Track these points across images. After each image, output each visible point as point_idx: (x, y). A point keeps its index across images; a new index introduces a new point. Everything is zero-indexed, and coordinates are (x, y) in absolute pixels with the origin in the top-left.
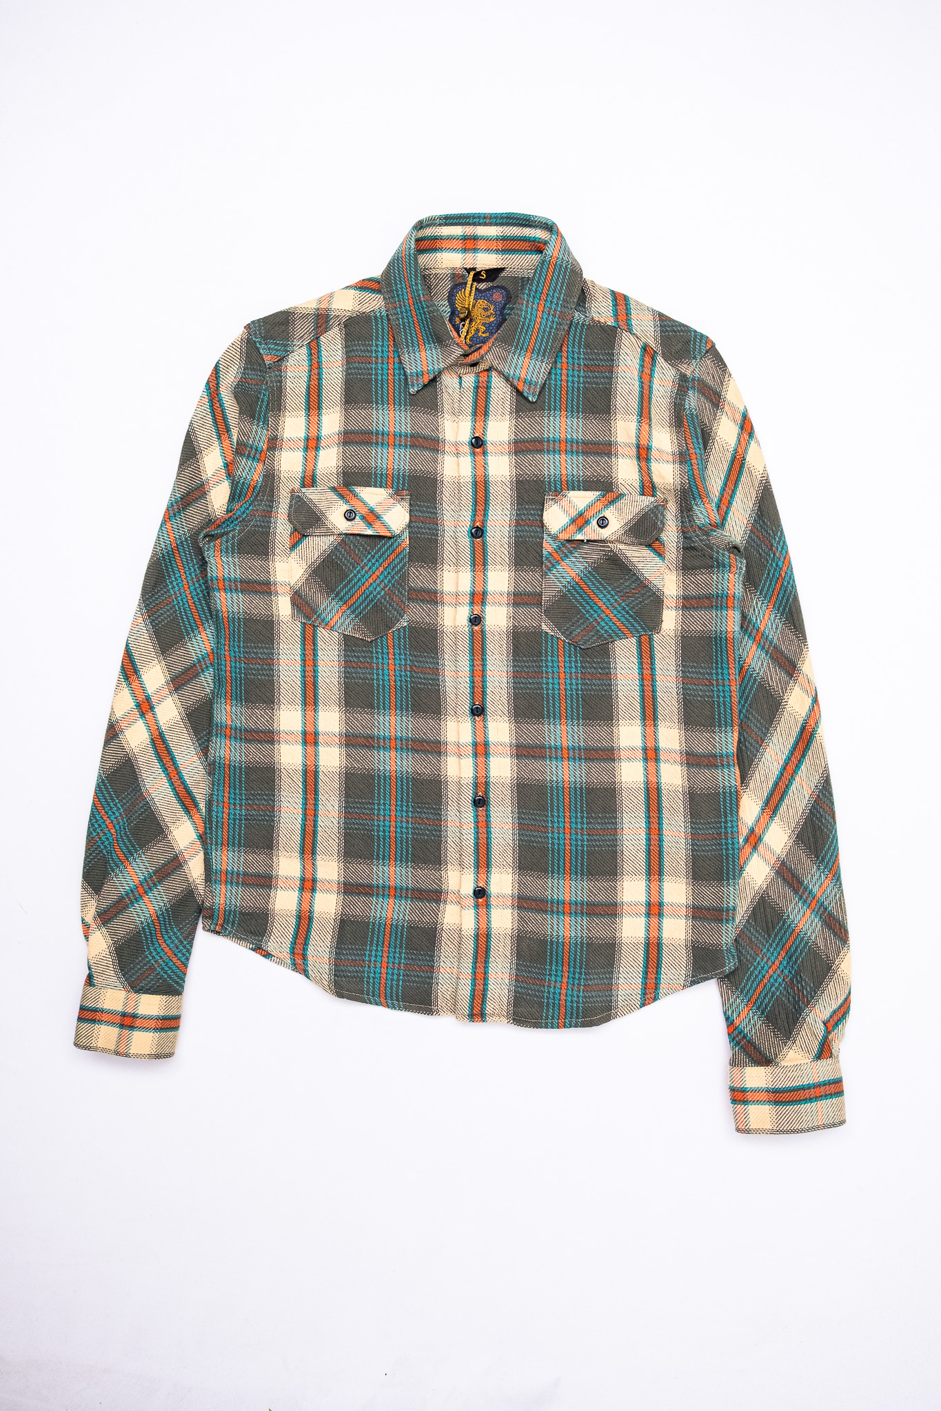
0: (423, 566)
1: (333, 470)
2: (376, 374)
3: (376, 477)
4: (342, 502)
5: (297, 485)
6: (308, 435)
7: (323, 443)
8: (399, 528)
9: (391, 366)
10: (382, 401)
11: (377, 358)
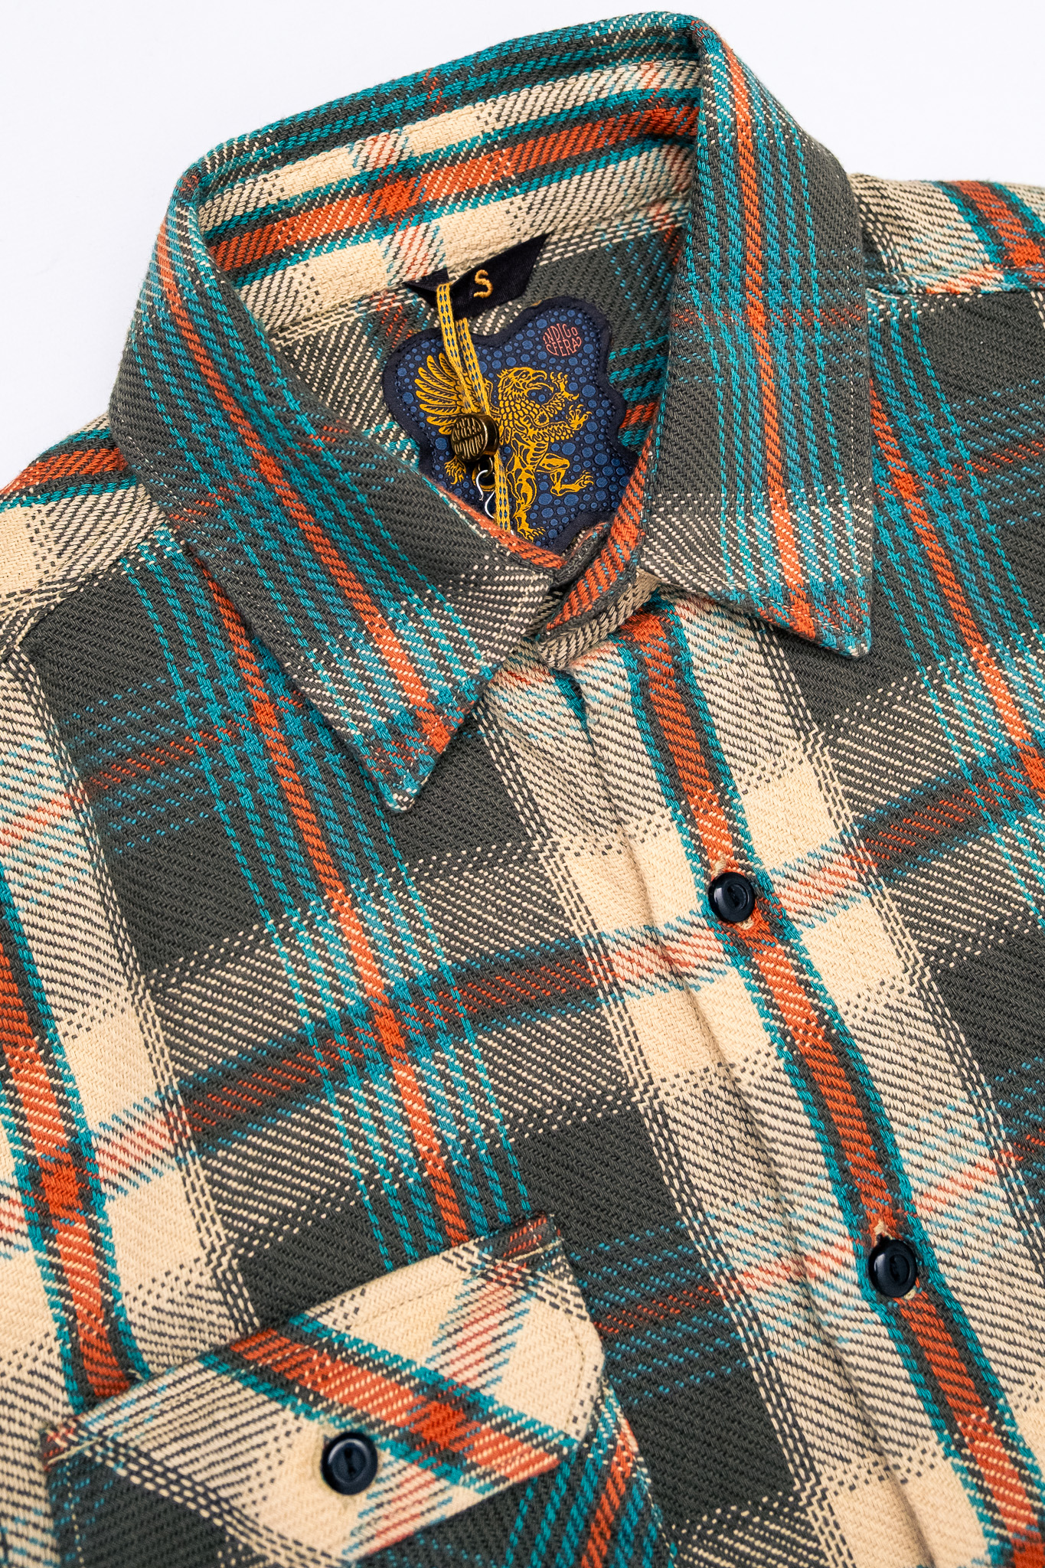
0: (737, 1516)
1: (195, 1278)
2: (230, 793)
3: (386, 1216)
4: (289, 1414)
5: (58, 1404)
6: (28, 1158)
7: (106, 1167)
8: (578, 1412)
9: (272, 736)
10: (295, 891)
11: (207, 728)
